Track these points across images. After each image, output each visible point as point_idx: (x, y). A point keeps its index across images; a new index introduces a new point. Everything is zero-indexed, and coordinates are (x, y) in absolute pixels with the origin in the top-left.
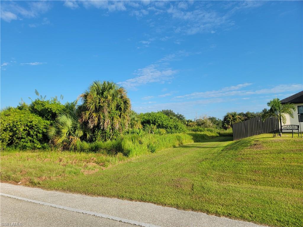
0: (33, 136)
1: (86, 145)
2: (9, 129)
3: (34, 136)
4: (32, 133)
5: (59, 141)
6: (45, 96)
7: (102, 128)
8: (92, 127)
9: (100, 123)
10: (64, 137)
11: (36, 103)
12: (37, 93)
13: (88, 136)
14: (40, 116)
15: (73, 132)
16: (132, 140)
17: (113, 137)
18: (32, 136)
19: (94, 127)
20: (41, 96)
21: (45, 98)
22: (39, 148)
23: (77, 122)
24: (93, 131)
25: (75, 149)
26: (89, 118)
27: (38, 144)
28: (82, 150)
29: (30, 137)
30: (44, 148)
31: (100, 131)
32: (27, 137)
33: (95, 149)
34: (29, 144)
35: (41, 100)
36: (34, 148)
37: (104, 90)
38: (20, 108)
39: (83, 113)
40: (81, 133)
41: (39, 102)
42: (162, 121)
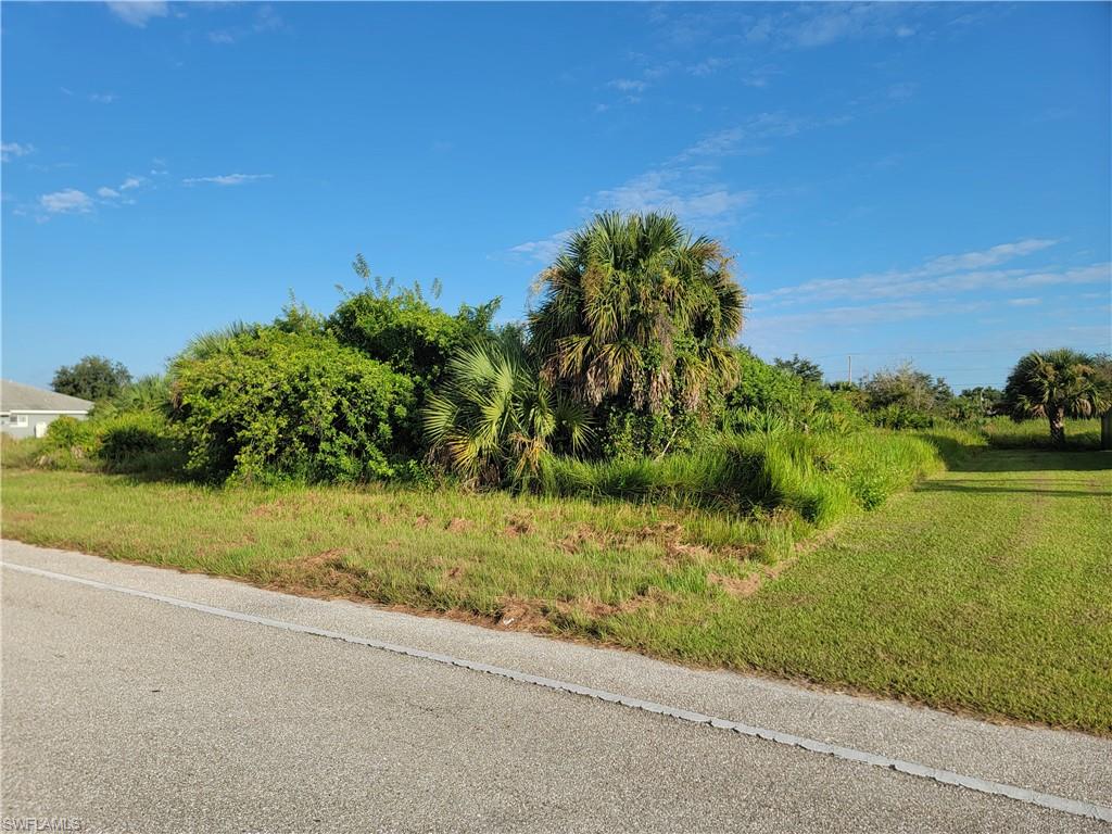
0: (357, 431)
1: (583, 471)
2: (277, 403)
3: (360, 433)
4: (352, 419)
5: (468, 452)
6: (391, 281)
7: (637, 406)
8: (599, 397)
9: (631, 384)
10: (488, 439)
11: (361, 305)
12: (362, 268)
13: (577, 434)
14: (372, 358)
15: (520, 421)
16: (793, 456)
17: (675, 443)
18: (353, 432)
19: (609, 399)
20: (378, 280)
21: (388, 287)
22: (384, 478)
23: (535, 379)
24: (599, 415)
25: (536, 487)
26: (586, 366)
27: (379, 463)
28: (567, 489)
29: (348, 434)
30: (406, 478)
31: (628, 415)
32: (338, 434)
33: (631, 489)
34: (347, 462)
35: (377, 296)
36: (364, 478)
37: (645, 247)
38: (286, 328)
39: (562, 342)
40: (547, 425)
41: (372, 304)
42: (755, 386)
